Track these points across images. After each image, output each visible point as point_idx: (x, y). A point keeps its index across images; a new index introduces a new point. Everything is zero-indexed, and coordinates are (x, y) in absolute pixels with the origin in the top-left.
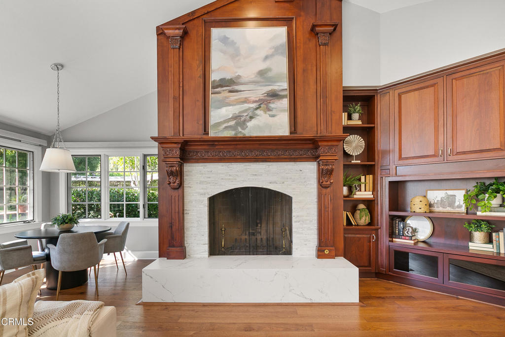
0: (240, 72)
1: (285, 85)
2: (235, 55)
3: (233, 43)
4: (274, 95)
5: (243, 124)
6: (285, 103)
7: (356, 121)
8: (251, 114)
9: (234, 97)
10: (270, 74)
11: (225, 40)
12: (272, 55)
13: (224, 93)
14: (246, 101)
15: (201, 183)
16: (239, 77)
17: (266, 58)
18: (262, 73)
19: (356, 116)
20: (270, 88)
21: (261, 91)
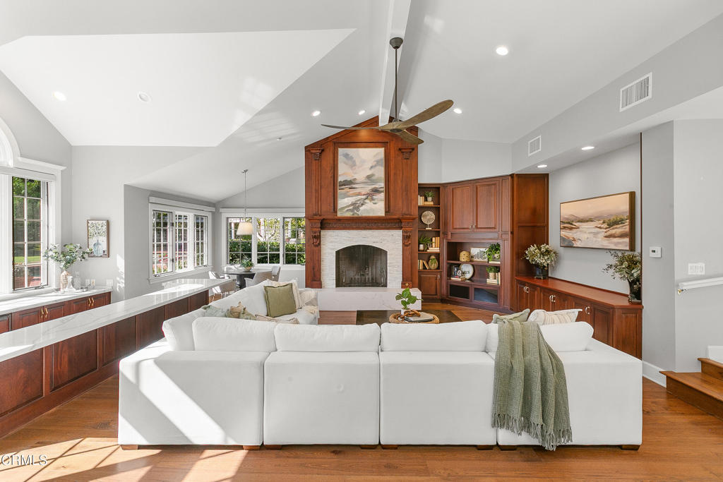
0: (356, 176)
1: (382, 185)
2: (353, 165)
3: (352, 158)
4: (376, 191)
5: (357, 208)
6: (382, 195)
7: (430, 203)
8: (362, 202)
9: (352, 191)
10: (373, 178)
11: (346, 156)
12: (375, 166)
13: (346, 189)
14: (359, 194)
15: (332, 242)
16: (355, 179)
17: (372, 167)
18: (369, 177)
19: (430, 199)
20: (373, 186)
21: (368, 188)
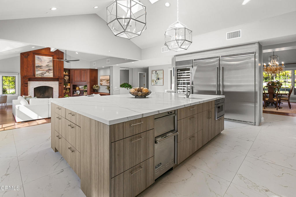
0: (42, 65)
1: (52, 68)
2: (41, 61)
3: (40, 59)
4: (50, 70)
5: (43, 75)
6: (52, 71)
7: (67, 74)
8: (45, 73)
9: (41, 69)
10: (49, 66)
11: (38, 58)
12: (49, 62)
13: (39, 69)
14: (44, 70)
15: (32, 85)
16: (42, 66)
17: (48, 62)
18: (47, 65)
19: (67, 73)
20: (49, 68)
21: (47, 69)
